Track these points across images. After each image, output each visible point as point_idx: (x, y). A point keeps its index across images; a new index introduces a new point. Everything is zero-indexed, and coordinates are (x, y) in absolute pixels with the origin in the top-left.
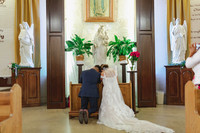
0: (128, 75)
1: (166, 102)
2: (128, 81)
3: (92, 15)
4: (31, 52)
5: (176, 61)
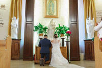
0: (65, 43)
1: (85, 59)
2: (65, 45)
3: (48, 14)
4: (16, 32)
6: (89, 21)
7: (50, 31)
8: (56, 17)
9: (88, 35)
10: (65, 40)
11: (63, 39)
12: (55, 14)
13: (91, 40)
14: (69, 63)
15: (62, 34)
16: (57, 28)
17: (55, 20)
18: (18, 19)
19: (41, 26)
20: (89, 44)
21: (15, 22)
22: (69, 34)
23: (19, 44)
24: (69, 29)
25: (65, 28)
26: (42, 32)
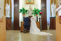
1: (50, 29)
2: (38, 21)
4: (9, 13)
5: (53, 16)
6: (53, 6)
7: (29, 12)
8: (33, 4)
9: (52, 14)
10: (38, 18)
11: (37, 17)
12: (32, 2)
13: (54, 17)
14: (41, 31)
15: (37, 14)
16: (34, 10)
17: (32, 6)
18: (9, 5)
19: (24, 9)
20: (53, 20)
21: (8, 7)
22: (41, 14)
23: (11, 21)
24: (41, 11)
25: (38, 10)
26: (24, 13)
